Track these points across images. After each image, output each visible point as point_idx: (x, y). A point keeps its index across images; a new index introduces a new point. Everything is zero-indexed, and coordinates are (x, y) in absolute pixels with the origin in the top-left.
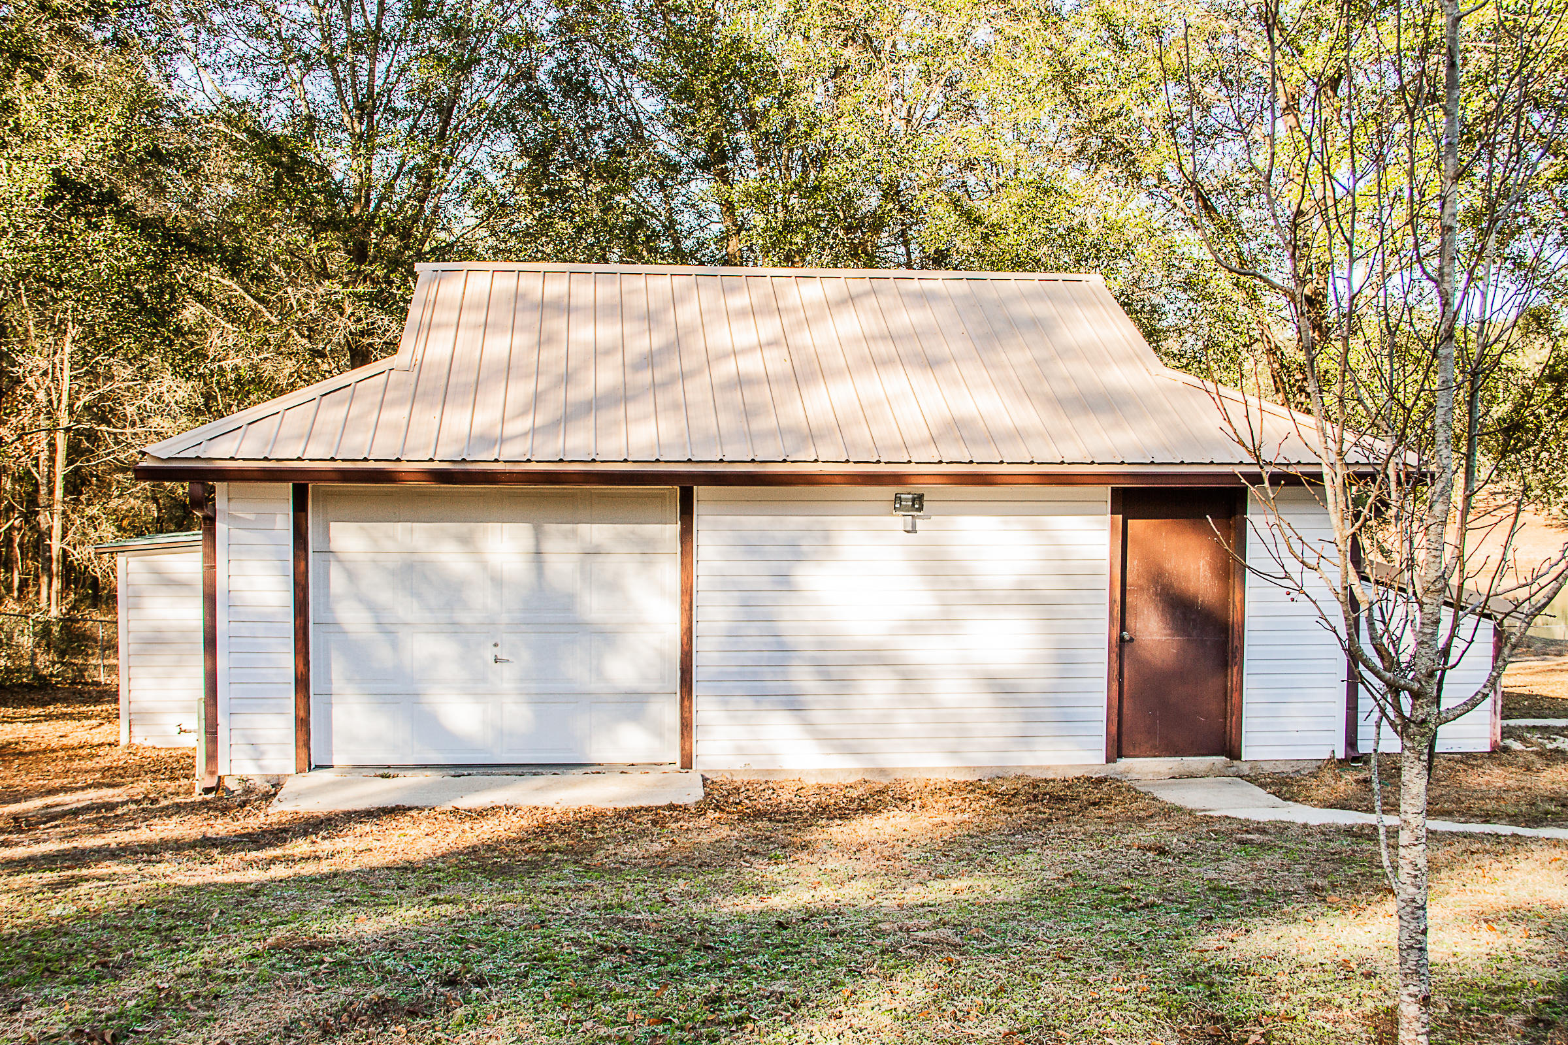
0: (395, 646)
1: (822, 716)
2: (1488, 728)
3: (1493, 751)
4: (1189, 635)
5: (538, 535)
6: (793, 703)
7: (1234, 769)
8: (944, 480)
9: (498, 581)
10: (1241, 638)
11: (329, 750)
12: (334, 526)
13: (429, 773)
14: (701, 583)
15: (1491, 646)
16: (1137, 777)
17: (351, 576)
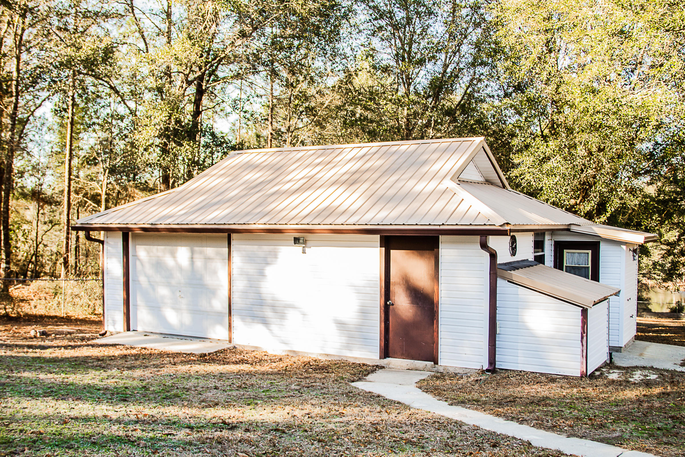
0: (154, 289)
1: (274, 327)
2: (579, 364)
3: (582, 377)
4: (418, 304)
5: (193, 252)
6: (265, 322)
7: (436, 369)
8: (329, 231)
9: (180, 268)
10: (438, 307)
11: (136, 325)
12: (137, 246)
13: (157, 335)
14: (235, 272)
15: (580, 321)
16: (393, 367)
17: (142, 265)
